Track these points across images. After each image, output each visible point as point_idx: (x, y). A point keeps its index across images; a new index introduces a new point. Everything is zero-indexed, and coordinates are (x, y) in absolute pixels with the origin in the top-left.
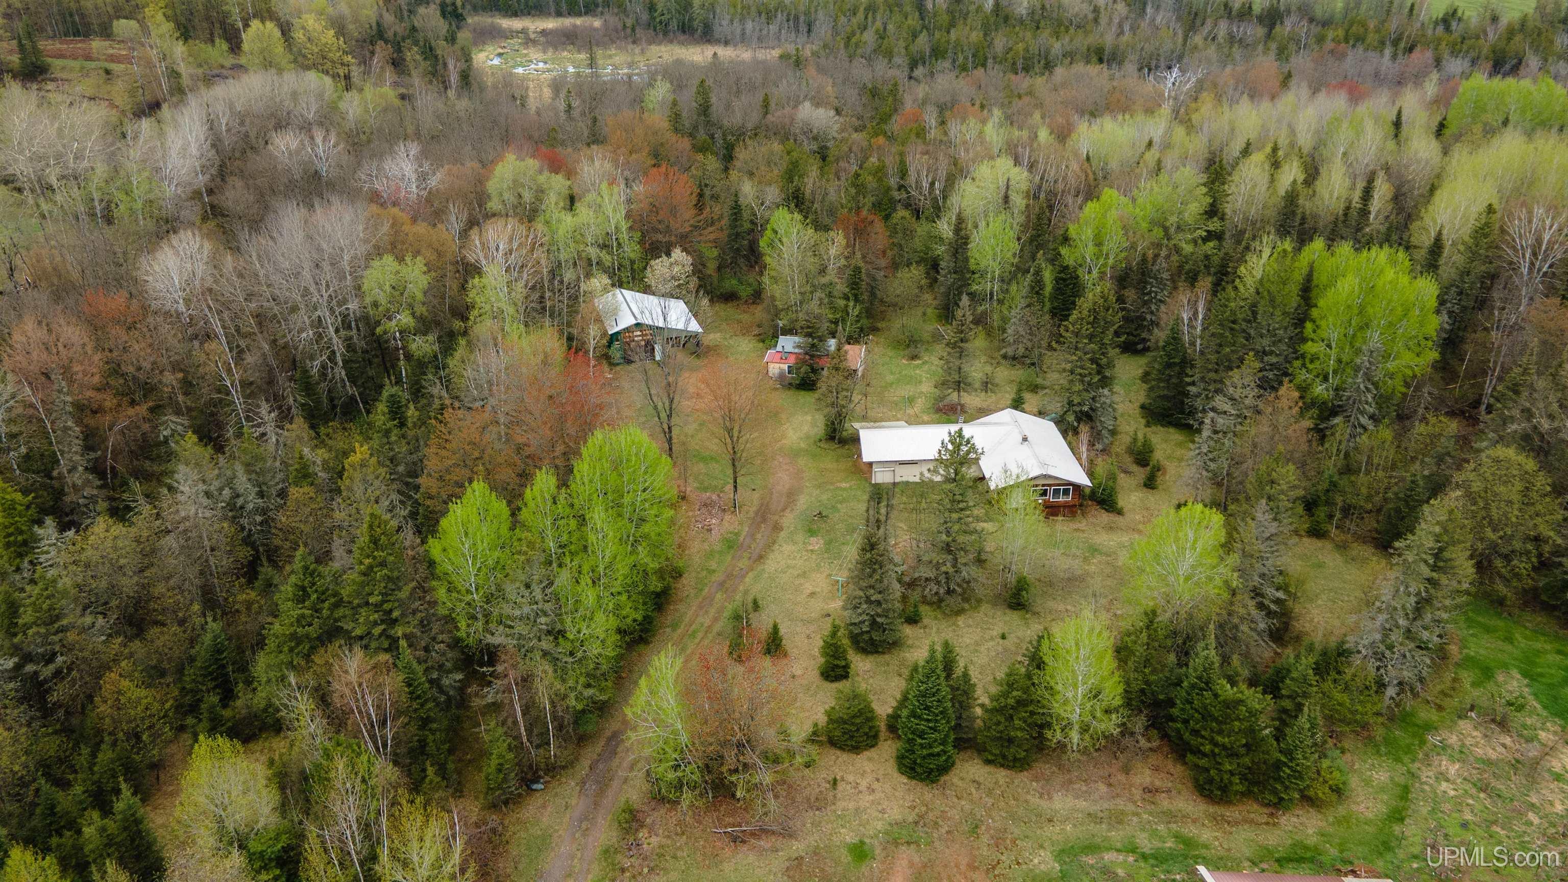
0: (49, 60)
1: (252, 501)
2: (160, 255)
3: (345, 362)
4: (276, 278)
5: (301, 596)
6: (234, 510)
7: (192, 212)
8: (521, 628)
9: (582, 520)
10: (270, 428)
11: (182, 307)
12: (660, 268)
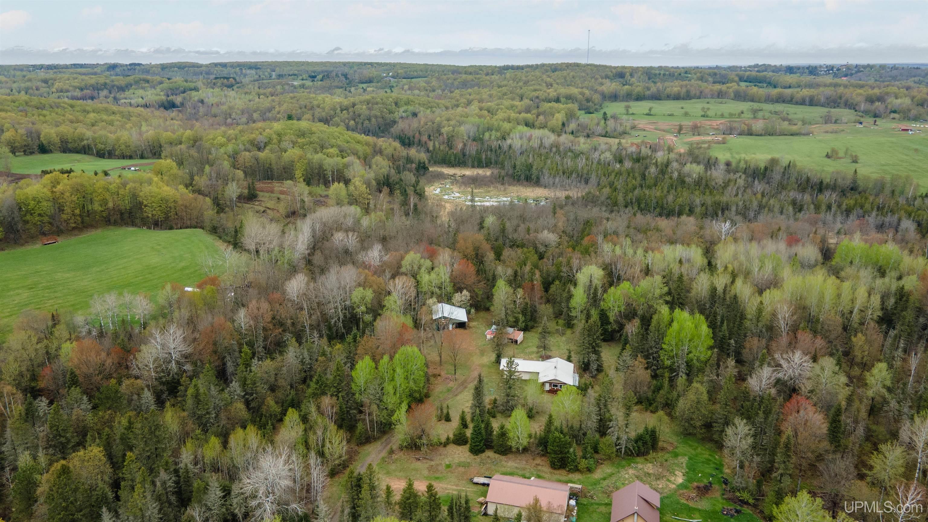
0: (258, 192)
1: (307, 361)
2: (292, 281)
3: (343, 321)
4: (325, 292)
5: (317, 383)
6: (302, 362)
7: (302, 264)
8: (371, 397)
9: (394, 371)
10: (316, 339)
11: (296, 299)
12: (457, 297)
